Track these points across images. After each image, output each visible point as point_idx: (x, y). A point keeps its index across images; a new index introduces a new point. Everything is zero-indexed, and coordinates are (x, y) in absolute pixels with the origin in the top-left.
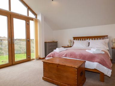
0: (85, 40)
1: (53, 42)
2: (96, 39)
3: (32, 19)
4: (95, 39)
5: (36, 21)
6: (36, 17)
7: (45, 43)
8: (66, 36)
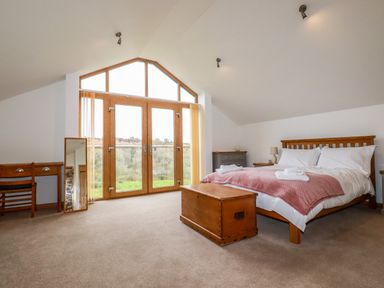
0: (312, 148)
1: (238, 153)
2: (341, 145)
3: (187, 106)
4: (338, 146)
5: (195, 108)
6: (197, 101)
7: (214, 154)
8: (264, 139)
